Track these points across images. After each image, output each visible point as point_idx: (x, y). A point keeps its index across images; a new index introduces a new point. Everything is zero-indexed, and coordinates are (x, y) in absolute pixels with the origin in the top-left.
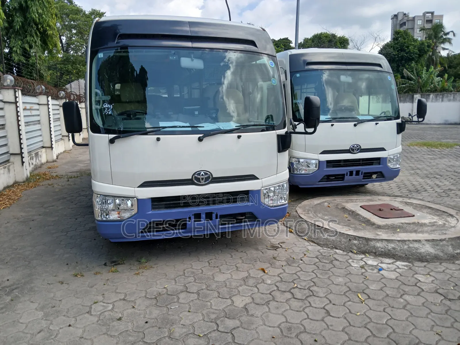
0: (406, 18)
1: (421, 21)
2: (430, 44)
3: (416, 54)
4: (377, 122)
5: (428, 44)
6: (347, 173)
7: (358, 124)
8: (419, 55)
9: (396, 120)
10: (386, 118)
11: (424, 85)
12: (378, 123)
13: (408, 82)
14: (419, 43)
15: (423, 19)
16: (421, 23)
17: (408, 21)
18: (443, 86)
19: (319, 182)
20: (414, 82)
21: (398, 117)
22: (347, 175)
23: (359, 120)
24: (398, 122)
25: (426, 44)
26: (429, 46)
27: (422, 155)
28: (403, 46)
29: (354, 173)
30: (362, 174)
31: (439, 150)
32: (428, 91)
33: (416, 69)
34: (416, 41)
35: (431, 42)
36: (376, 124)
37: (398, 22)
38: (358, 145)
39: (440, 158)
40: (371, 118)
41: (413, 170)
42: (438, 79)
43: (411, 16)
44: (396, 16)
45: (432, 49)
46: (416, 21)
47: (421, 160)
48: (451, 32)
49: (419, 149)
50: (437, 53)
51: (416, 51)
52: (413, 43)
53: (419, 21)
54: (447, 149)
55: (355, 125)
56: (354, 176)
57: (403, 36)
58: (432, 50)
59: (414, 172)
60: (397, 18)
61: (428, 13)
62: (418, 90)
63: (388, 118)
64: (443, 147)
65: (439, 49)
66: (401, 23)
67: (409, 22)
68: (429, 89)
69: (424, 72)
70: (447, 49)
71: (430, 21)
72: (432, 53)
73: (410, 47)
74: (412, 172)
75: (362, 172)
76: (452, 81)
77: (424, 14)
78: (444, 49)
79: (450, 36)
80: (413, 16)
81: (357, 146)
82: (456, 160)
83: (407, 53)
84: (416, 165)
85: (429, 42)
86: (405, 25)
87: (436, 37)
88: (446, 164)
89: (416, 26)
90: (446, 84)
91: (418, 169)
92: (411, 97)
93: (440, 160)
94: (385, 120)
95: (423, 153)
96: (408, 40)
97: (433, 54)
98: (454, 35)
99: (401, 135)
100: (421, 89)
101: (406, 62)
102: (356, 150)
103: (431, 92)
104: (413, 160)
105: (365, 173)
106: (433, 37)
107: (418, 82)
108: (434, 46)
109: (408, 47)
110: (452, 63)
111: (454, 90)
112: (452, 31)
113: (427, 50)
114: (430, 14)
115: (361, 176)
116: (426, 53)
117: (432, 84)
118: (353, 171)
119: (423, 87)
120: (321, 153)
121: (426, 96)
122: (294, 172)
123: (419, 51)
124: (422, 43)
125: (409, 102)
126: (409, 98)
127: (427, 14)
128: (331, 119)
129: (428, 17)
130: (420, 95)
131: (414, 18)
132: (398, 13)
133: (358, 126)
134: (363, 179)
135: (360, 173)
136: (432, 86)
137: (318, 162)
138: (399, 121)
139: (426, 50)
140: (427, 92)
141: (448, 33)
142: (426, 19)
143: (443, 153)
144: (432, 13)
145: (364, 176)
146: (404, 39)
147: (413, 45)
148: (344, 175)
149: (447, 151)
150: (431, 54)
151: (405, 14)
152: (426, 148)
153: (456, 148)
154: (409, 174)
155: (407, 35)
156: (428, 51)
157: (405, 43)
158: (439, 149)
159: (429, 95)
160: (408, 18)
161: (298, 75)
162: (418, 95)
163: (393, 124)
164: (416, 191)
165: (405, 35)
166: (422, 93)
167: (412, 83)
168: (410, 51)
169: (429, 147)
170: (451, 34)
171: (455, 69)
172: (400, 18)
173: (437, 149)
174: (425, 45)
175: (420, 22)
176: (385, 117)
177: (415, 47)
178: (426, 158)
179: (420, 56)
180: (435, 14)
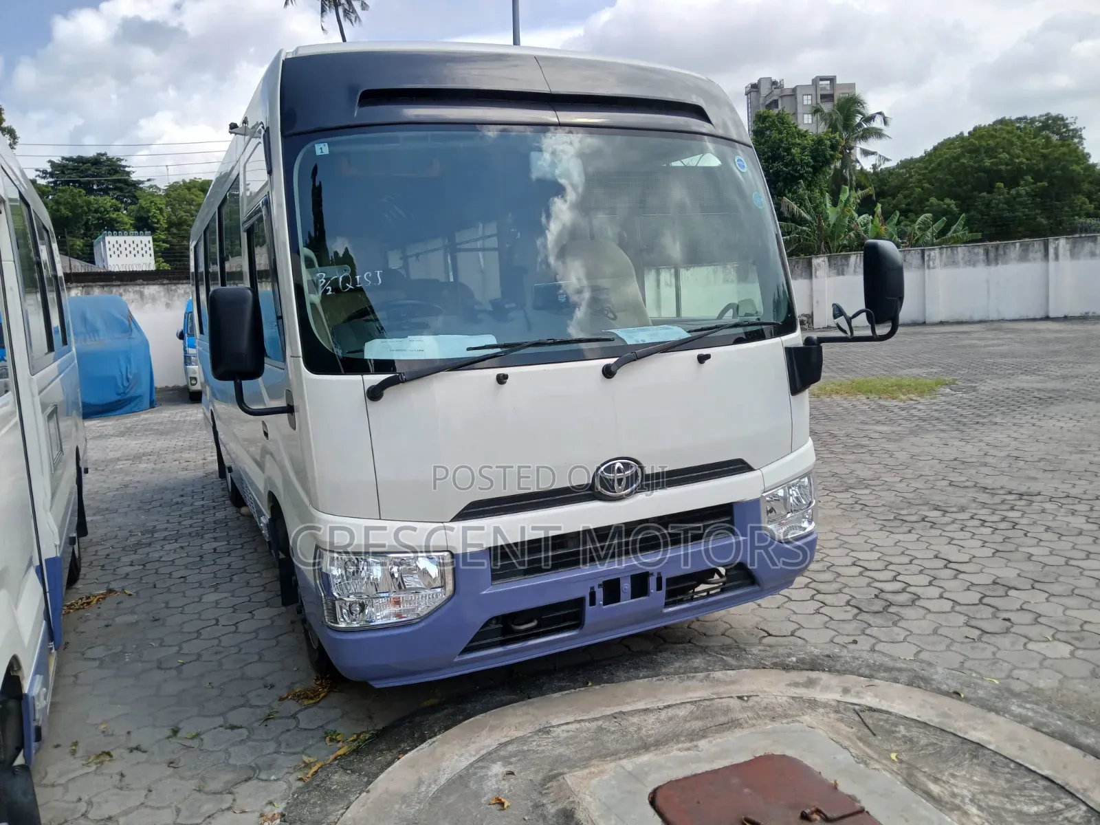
0: (777, 92)
1: (810, 97)
2: (837, 141)
3: (808, 165)
4: (704, 352)
5: (831, 142)
6: (593, 595)
7: (619, 365)
8: (813, 167)
9: (784, 338)
10: (740, 330)
11: (833, 236)
12: (708, 357)
13: (796, 228)
14: (812, 140)
15: (814, 93)
16: (810, 102)
17: (781, 97)
18: (878, 233)
19: (467, 650)
20: (809, 227)
21: (787, 326)
22: (593, 602)
23: (627, 347)
24: (790, 345)
25: (828, 143)
26: (834, 147)
27: (861, 426)
28: (779, 149)
29: (626, 586)
30: (659, 588)
31: (901, 404)
32: (843, 248)
33: (810, 199)
34: (805, 136)
35: (838, 138)
36: (702, 359)
37: (761, 100)
38: (629, 462)
39: (913, 433)
40: (679, 333)
41: (847, 490)
42: (864, 218)
43: (788, 85)
44: (755, 87)
45: (841, 153)
46: (799, 97)
47: (863, 446)
48: (877, 116)
49: (846, 404)
50: (853, 161)
51: (808, 159)
52: (798, 141)
53: (805, 97)
54: (922, 401)
55: (608, 372)
56: (626, 601)
57: (776, 126)
58: (841, 156)
59: (851, 501)
60: (758, 92)
61: (822, 79)
62: (819, 248)
63: (749, 329)
64: (909, 392)
65: (857, 154)
66: (767, 103)
67: (785, 99)
68: (845, 242)
69: (829, 204)
70: (873, 153)
71: (827, 97)
72: (842, 163)
73: (793, 150)
74: (845, 497)
75: (659, 580)
76: (895, 220)
77: (816, 81)
78: (866, 153)
79: (877, 123)
80: (793, 87)
81: (627, 466)
82: (960, 436)
83: (786, 165)
84: (854, 466)
85: (834, 138)
86: (777, 107)
87: (848, 125)
88: (940, 456)
89: (800, 109)
90: (883, 228)
91: (862, 483)
92: (805, 263)
93: (916, 440)
94: (739, 341)
95: (862, 418)
96: (788, 134)
97: (844, 165)
98: (885, 122)
99: (806, 394)
100: (827, 243)
101: (785, 186)
102: (624, 483)
103: (851, 251)
104: (839, 448)
105: (671, 581)
106: (840, 128)
107: (820, 228)
108: (845, 147)
109: (788, 150)
110: (885, 185)
111: (903, 243)
112: (880, 113)
113: (831, 155)
114: (828, 82)
115: (656, 596)
116: (828, 162)
117: (850, 230)
118: (618, 580)
119: (832, 239)
120: (463, 515)
121: (841, 259)
122: (336, 622)
123: (813, 158)
124: (820, 141)
125: (801, 276)
126: (800, 268)
127: (821, 83)
128: (498, 350)
129: (822, 89)
130: (826, 259)
131: (794, 90)
132: (759, 81)
133: (621, 374)
134: (667, 605)
135: (652, 582)
136: (852, 234)
137: (448, 560)
138: (795, 338)
139: (829, 157)
140: (841, 251)
141: (872, 118)
142: (819, 93)
143: (913, 411)
144: (832, 80)
145: (670, 594)
146: (780, 133)
147: (799, 144)
148: (579, 602)
149: (923, 405)
150: (838, 164)
151: (774, 83)
152: (863, 398)
153: (942, 395)
154: (839, 512)
155: (783, 124)
156: (832, 157)
157: (781, 140)
158: (901, 400)
159: (847, 258)
160: (782, 91)
161: (322, 149)
162: (822, 259)
163: (773, 350)
164: (878, 605)
165: (779, 122)
166: (830, 253)
167: (805, 231)
168: (793, 159)
169: (872, 397)
170: (879, 120)
171: (894, 199)
172: (764, 91)
173: (895, 403)
174: (825, 145)
175: (807, 100)
176: (736, 326)
177: (804, 149)
178: (873, 435)
179: (817, 170)
180: (838, 81)
